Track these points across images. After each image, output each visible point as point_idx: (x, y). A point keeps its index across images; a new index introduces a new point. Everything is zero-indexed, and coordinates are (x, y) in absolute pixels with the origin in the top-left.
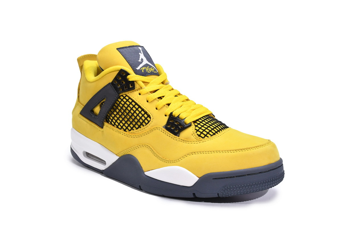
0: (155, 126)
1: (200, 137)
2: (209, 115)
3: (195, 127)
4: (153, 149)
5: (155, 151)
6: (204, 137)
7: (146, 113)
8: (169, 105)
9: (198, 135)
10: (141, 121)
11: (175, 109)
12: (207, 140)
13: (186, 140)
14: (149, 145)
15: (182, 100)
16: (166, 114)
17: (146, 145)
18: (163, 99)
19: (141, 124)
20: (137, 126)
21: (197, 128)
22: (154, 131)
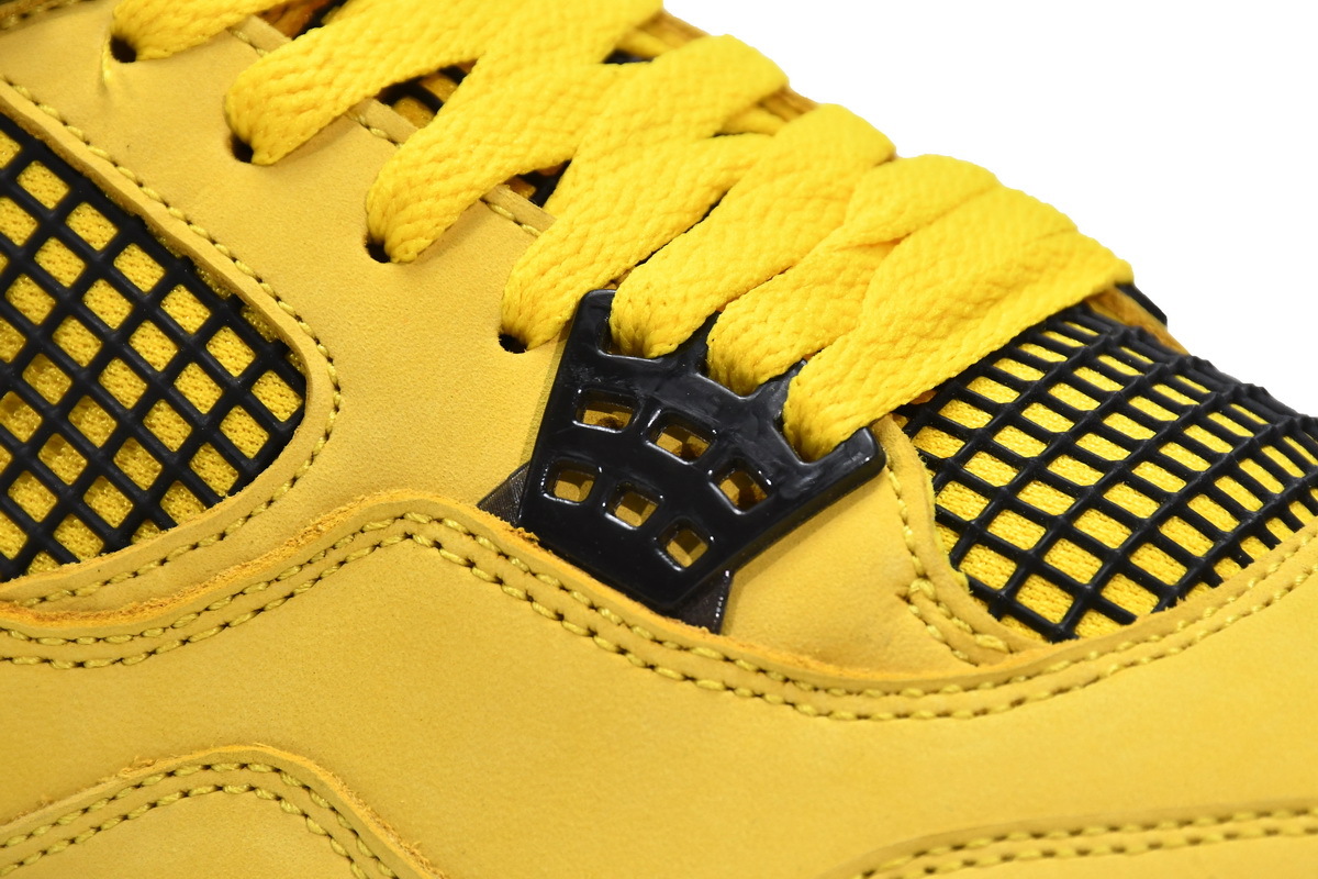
0: (372, 489)
1: (1015, 629)
2: (1096, 308)
3: (939, 487)
4: (362, 814)
5: (390, 841)
6: (1074, 618)
7: (229, 310)
8: (540, 184)
9: (978, 590)
10: (169, 427)
11: (641, 247)
12: (1110, 663)
13: (831, 670)
14: (298, 760)
15: (718, 114)
16: (519, 323)
17: (265, 758)
18: (459, 102)
19: (177, 470)
20: (111, 506)
21: (968, 505)
22: (367, 568)
